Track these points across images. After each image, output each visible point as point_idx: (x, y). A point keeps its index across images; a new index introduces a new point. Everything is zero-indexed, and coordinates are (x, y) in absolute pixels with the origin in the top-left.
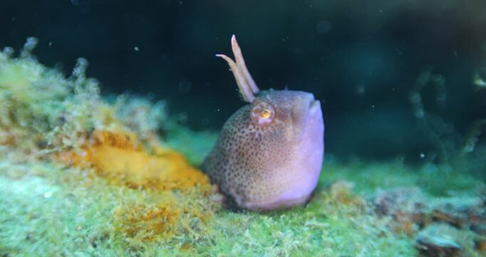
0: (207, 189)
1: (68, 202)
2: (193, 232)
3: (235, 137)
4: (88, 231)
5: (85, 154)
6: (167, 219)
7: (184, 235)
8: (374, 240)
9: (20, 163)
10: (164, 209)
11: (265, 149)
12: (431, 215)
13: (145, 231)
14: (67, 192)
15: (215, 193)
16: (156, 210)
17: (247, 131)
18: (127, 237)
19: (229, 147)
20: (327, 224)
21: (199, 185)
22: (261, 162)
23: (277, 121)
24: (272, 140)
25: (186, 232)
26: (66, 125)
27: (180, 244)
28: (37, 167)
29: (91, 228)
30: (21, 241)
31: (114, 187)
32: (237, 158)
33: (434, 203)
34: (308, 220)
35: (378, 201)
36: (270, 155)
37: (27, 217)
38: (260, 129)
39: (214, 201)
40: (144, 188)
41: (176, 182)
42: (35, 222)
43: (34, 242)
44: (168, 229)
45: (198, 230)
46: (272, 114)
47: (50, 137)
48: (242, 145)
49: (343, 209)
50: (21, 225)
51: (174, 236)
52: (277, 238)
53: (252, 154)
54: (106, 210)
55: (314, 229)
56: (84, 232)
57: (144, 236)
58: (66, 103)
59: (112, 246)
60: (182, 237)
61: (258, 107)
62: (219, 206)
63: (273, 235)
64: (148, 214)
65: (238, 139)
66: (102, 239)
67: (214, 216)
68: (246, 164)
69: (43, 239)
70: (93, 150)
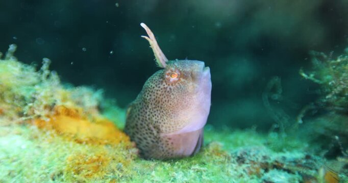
0: (128, 145)
1: (37, 151)
2: (118, 172)
3: (154, 91)
4: (50, 170)
5: (48, 120)
6: (102, 163)
7: (112, 174)
8: (235, 179)
9: (6, 126)
10: (100, 157)
11: (174, 98)
12: (272, 163)
13: (86, 171)
14: (37, 145)
15: (133, 147)
16: (95, 158)
17: (162, 87)
18: (75, 174)
19: (149, 97)
20: (206, 169)
21: (123, 142)
22: (171, 106)
23: (182, 80)
24: (179, 92)
25: (113, 172)
26: (36, 102)
27: (110, 179)
28: (17, 129)
29: (52, 168)
30: (5, 176)
31: (67, 142)
32: (154, 104)
33: (274, 157)
34: (193, 165)
35: (239, 155)
36: (177, 101)
37: (9, 160)
38: (170, 85)
39: (133, 153)
40: (87, 143)
41: (108, 140)
42: (15, 163)
43: (14, 176)
44: (102, 170)
45: (122, 171)
46: (178, 75)
47: (26, 110)
48: (158, 96)
49: (216, 159)
50: (6, 165)
51: (105, 174)
52: (173, 177)
53: (165, 101)
54: (61, 157)
55: (197, 172)
56: (47, 171)
57: (85, 174)
58: (37, 87)
59: (65, 180)
60: (111, 175)
61: (169, 71)
62: (136, 156)
63: (170, 175)
64: (89, 160)
65: (156, 92)
66: (59, 175)
67: (132, 162)
68: (161, 108)
69: (20, 175)
70: (54, 118)
